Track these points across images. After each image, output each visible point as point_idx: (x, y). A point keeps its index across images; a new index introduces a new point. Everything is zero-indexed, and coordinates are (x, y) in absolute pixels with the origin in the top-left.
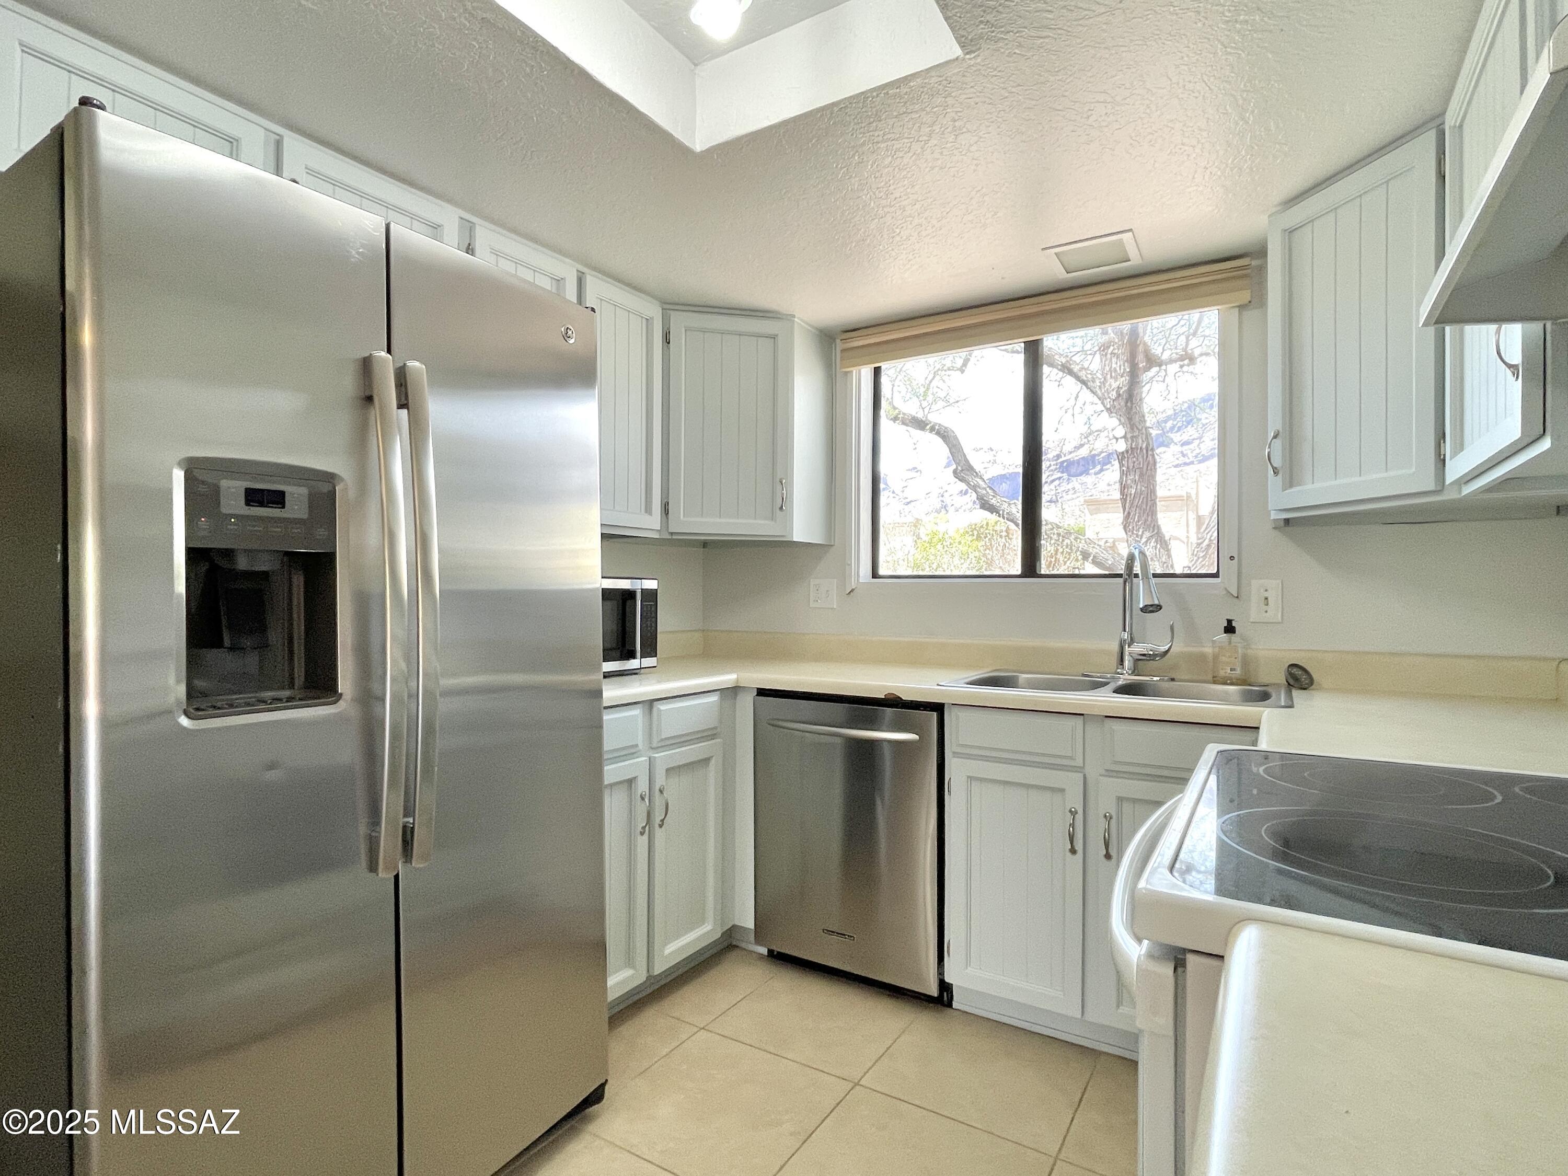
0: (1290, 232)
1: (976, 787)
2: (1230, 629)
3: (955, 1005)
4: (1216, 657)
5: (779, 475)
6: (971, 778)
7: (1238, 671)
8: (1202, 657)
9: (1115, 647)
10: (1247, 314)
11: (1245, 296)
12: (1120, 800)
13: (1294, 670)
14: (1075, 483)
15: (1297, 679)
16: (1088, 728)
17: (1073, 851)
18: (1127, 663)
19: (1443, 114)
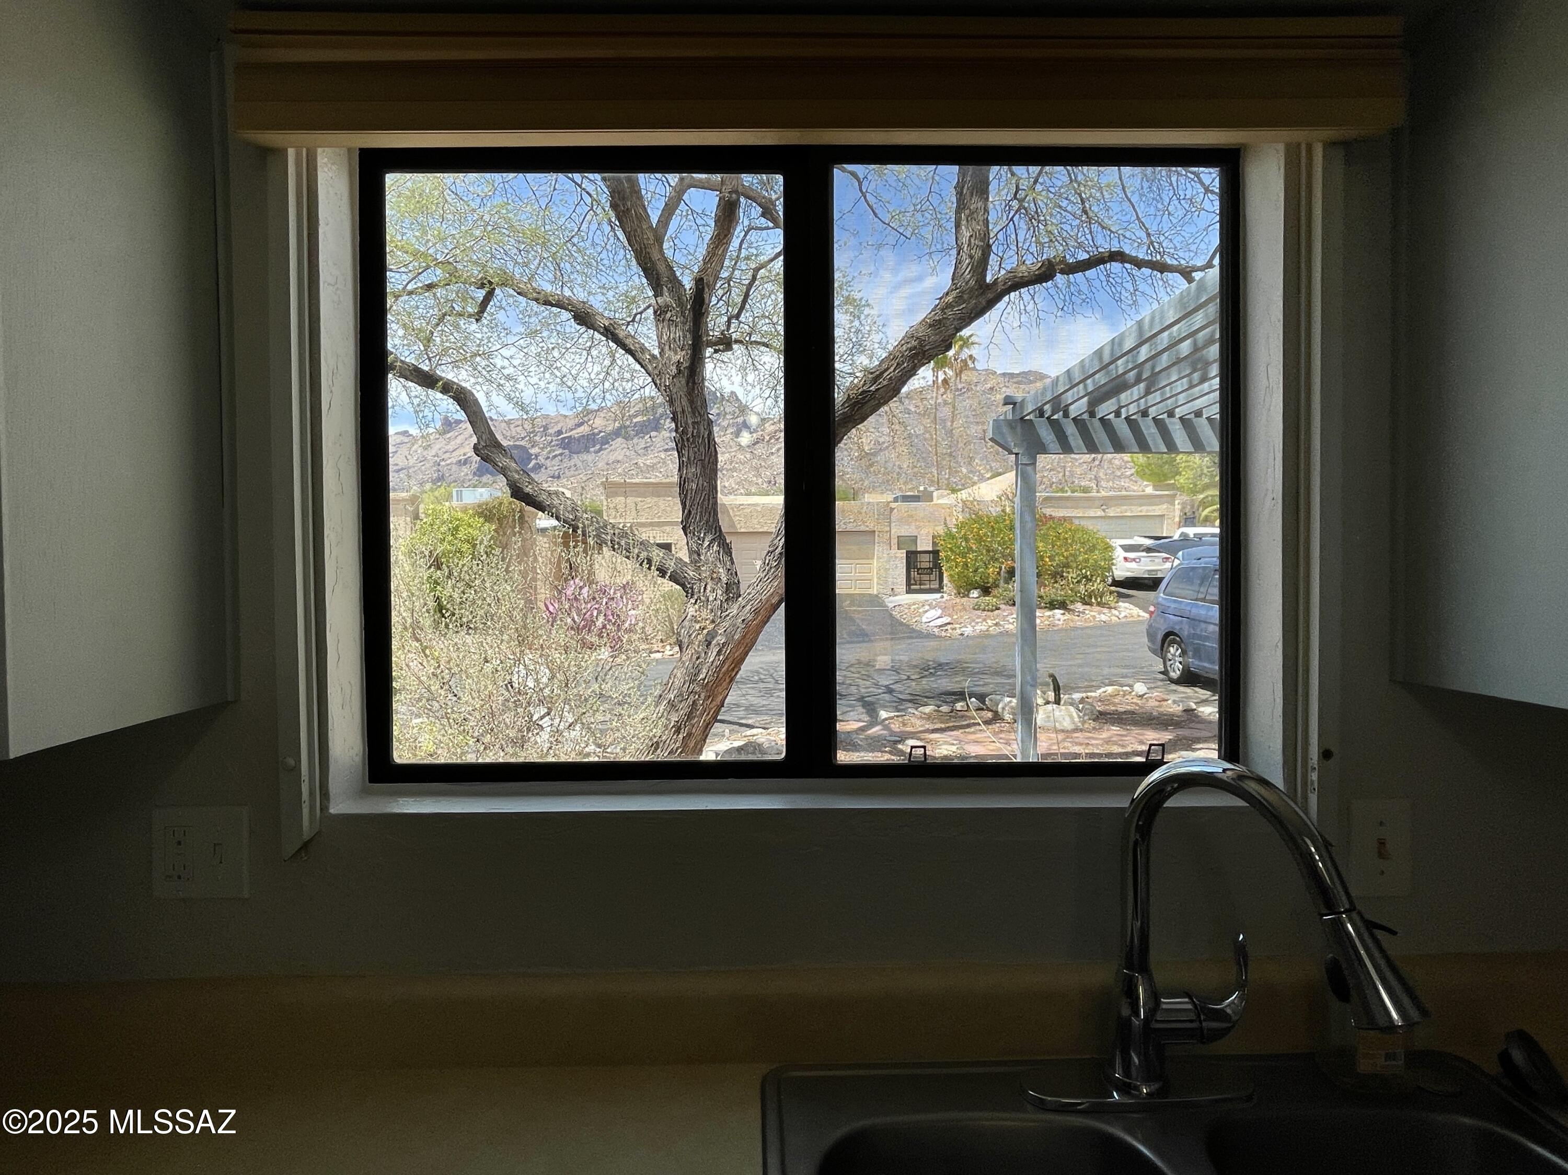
14: (576, 460)
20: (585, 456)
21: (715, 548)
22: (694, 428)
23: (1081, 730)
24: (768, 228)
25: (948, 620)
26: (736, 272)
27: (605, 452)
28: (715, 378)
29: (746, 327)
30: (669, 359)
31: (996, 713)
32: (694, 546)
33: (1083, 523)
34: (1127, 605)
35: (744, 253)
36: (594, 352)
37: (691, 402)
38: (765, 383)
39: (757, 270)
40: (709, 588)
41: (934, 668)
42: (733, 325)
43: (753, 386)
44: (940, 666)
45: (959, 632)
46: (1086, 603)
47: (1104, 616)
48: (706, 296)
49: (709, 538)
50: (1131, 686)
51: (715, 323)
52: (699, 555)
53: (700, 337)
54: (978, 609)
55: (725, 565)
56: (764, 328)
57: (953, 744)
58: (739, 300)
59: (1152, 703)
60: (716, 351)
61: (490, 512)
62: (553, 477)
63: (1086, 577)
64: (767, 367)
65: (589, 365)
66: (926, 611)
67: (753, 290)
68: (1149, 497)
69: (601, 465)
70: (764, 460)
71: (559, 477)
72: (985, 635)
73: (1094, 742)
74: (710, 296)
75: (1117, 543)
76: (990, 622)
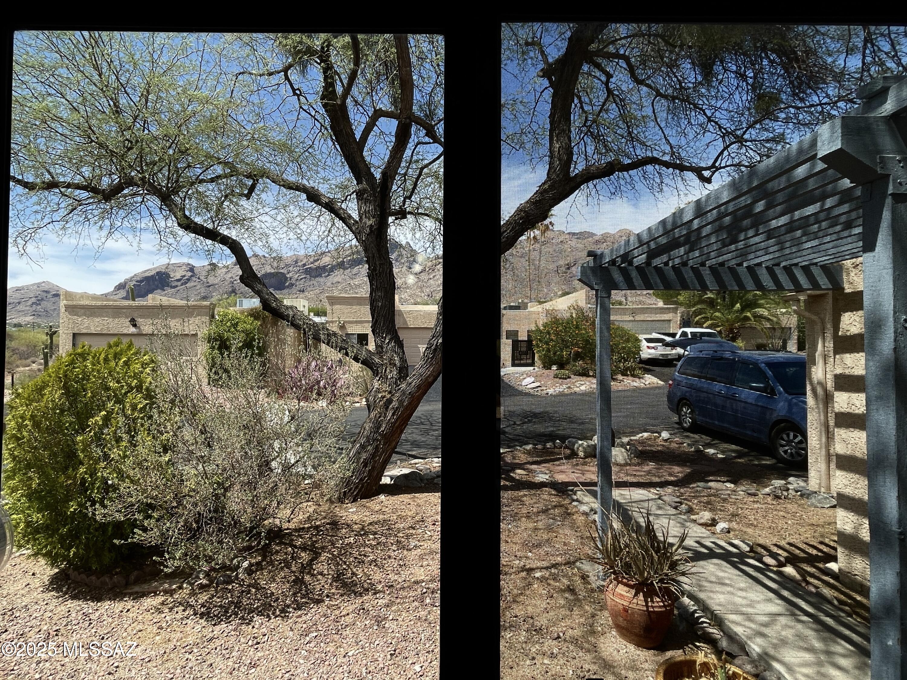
14: (314, 282)
20: (318, 279)
21: (393, 344)
22: (380, 267)
23: (630, 465)
24: (430, 143)
25: (538, 384)
26: (409, 170)
27: (331, 277)
28: (396, 235)
29: (416, 204)
30: (365, 223)
31: (573, 450)
32: (379, 342)
33: (621, 324)
34: (649, 376)
35: (415, 158)
36: (322, 219)
37: (379, 251)
38: (427, 238)
39: (422, 169)
40: (388, 371)
41: (531, 417)
42: (407, 203)
43: (419, 240)
44: (535, 415)
45: (545, 392)
46: (623, 375)
47: (637, 383)
48: (389, 184)
49: (389, 337)
50: (659, 433)
51: (396, 202)
52: (382, 348)
53: (385, 210)
54: (557, 378)
55: (399, 355)
56: (427, 205)
57: (546, 474)
58: (411, 187)
59: (674, 445)
60: (396, 219)
61: (258, 314)
62: (300, 291)
63: (624, 358)
64: (428, 228)
65: (319, 227)
66: (525, 378)
67: (420, 181)
68: (661, 309)
69: (329, 284)
70: (426, 283)
71: (303, 291)
72: (561, 394)
73: (638, 473)
74: (392, 184)
75: (642, 337)
76: (565, 386)
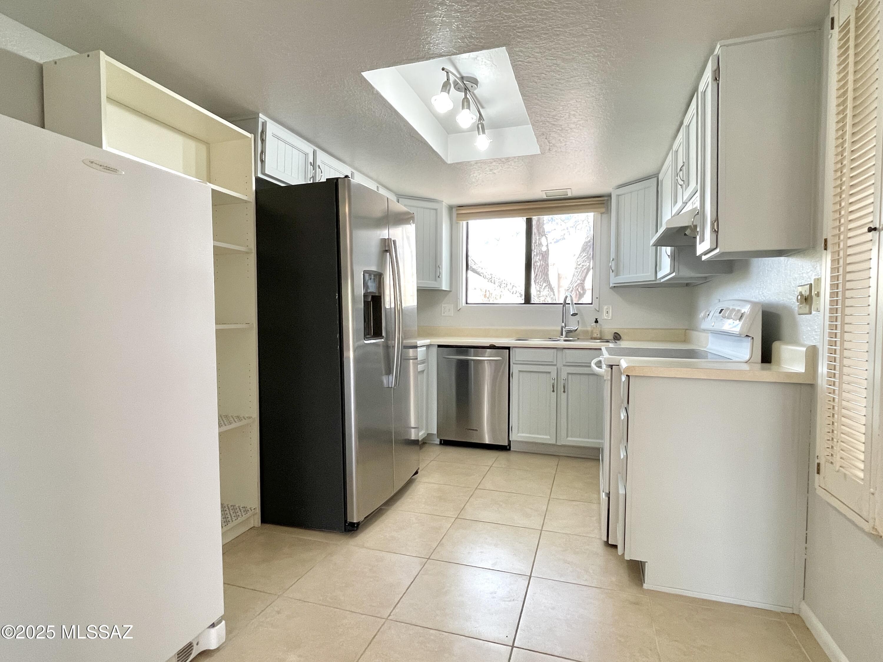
0: (618, 196)
1: (521, 374)
2: (596, 321)
3: (512, 449)
4: (592, 332)
5: (438, 264)
6: (520, 371)
7: (599, 335)
8: (587, 332)
9: (560, 328)
10: (603, 215)
11: (603, 210)
12: (568, 374)
13: (617, 335)
15: (616, 337)
16: (558, 352)
17: (553, 391)
18: (564, 333)
19: (658, 174)
